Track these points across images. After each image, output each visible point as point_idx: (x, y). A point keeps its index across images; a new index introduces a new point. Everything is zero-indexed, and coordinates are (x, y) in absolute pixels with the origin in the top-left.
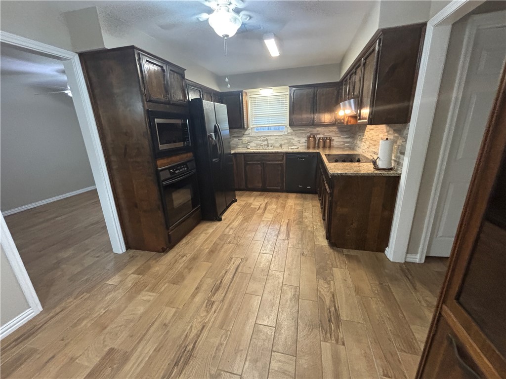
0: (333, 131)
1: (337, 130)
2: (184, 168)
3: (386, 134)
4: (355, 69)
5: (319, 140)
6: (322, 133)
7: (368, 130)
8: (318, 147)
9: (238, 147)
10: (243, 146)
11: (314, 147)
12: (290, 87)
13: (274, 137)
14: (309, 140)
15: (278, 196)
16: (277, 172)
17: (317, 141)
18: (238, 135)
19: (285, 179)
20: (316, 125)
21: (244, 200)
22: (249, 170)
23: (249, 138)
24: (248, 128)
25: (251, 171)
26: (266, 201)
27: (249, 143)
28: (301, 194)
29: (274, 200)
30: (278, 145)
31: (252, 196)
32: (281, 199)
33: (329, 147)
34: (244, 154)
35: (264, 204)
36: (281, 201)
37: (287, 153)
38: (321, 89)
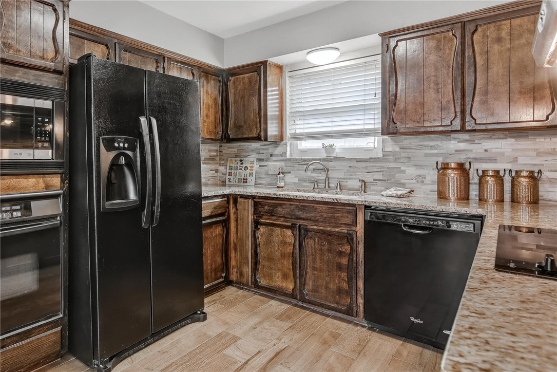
2: (11, 211)
6: (503, 156)
8: (480, 200)
9: (259, 182)
10: (268, 180)
11: (465, 197)
12: (381, 35)
13: (344, 164)
14: (445, 175)
15: (331, 333)
16: (338, 260)
17: (476, 180)
18: (260, 156)
19: (361, 284)
20: (474, 131)
21: (227, 321)
22: (264, 239)
23: (282, 163)
24: (282, 140)
25: (268, 242)
26: (281, 345)
27: (281, 175)
28: (421, 349)
29: (314, 346)
30: (356, 184)
31: (256, 314)
32: (333, 349)
33: (529, 203)
34: (253, 197)
35: (270, 354)
36: (332, 360)
37: (367, 207)
38: (492, 26)
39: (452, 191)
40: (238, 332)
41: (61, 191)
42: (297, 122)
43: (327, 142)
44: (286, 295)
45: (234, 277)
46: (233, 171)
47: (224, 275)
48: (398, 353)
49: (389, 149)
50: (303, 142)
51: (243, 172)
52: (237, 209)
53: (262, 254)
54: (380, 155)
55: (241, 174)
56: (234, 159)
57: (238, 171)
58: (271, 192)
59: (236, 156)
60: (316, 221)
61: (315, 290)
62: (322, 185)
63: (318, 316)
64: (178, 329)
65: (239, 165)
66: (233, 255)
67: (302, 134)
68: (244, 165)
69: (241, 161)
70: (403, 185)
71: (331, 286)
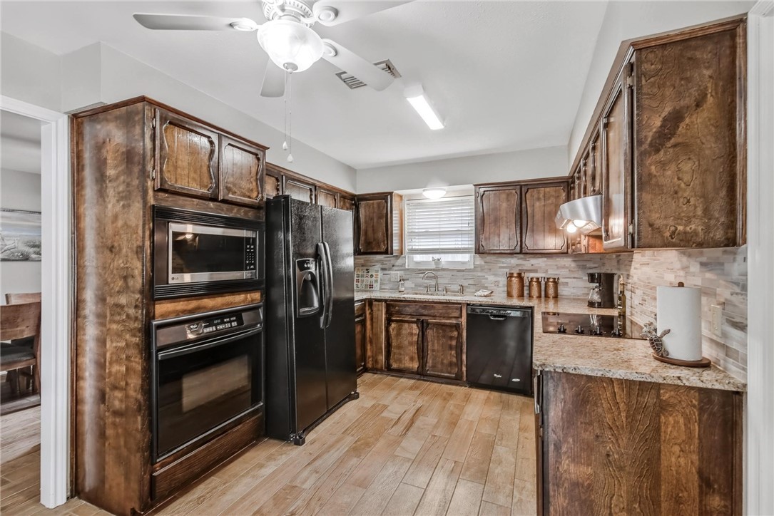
0: (564, 267)
1: (573, 265)
2: (230, 322)
3: (682, 273)
4: (591, 142)
5: (531, 282)
6: (541, 269)
7: (638, 266)
8: (530, 296)
9: (383, 287)
10: (391, 286)
11: (521, 295)
12: (475, 185)
13: (449, 272)
14: (511, 281)
15: (447, 393)
16: (449, 342)
17: (528, 284)
18: (384, 266)
19: (464, 357)
20: (527, 253)
21: (375, 396)
22: (395, 332)
23: (402, 272)
24: (402, 254)
25: (398, 334)
26: (418, 405)
27: (402, 282)
28: (500, 394)
29: (438, 403)
30: (456, 288)
31: (394, 389)
32: (451, 402)
33: (553, 297)
34: (386, 301)
35: (413, 411)
36: (452, 408)
37: (468, 305)
38: (535, 190)
39: (515, 292)
40: (386, 402)
41: (261, 303)
42: (413, 240)
43: (437, 256)
44: (413, 373)
45: (370, 365)
46: (360, 278)
47: (363, 364)
48: (488, 398)
49: (478, 263)
50: (418, 256)
51: (369, 279)
52: (372, 311)
53: (393, 344)
54: (472, 267)
55: (367, 281)
56: (361, 268)
57: (365, 279)
58: (396, 296)
59: (363, 266)
60: (434, 317)
61: (434, 366)
62: (433, 289)
63: (436, 384)
64: (341, 406)
65: (365, 273)
66: (369, 347)
67: (417, 250)
68: (370, 274)
69: (367, 270)
70: (486, 288)
71: (445, 361)
